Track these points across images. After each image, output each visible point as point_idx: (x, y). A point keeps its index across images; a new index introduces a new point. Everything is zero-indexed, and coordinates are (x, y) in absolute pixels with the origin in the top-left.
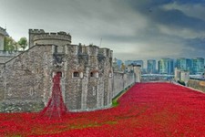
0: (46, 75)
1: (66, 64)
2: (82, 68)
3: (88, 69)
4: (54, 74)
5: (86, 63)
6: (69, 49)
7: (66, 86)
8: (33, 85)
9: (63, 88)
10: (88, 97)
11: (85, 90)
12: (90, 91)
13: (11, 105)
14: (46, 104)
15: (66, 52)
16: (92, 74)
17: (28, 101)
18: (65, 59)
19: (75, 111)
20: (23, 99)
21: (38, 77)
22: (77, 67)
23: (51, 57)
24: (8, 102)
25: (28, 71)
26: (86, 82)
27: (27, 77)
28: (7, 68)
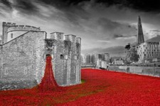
0: (39, 56)
1: (55, 48)
2: (67, 51)
3: (71, 52)
4: (45, 56)
5: (70, 48)
6: (58, 36)
7: (56, 66)
8: (27, 65)
9: (53, 67)
10: (71, 75)
12: (72, 70)
13: (8, 84)
15: (56, 38)
16: (73, 56)
17: (23, 80)
18: (54, 44)
21: (31, 57)
22: (64, 51)
23: (43, 41)
24: (5, 81)
25: (22, 53)
26: (69, 62)
27: (22, 58)
28: (4, 49)
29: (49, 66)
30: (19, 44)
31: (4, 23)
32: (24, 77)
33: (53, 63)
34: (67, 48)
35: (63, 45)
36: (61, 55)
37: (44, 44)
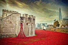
0: (17, 24)
2: (29, 22)
5: (31, 21)
6: (26, 16)
7: (25, 28)
8: (12, 28)
10: (31, 32)
11: (30, 29)
14: (17, 35)
15: (25, 16)
18: (24, 19)
19: (27, 36)
20: (9, 33)
21: (14, 25)
23: (19, 18)
24: (3, 34)
26: (30, 27)
27: (11, 24)
28: (3, 21)
29: (22, 28)
30: (9, 19)
31: (3, 10)
32: (11, 32)
33: (23, 27)
34: (30, 21)
35: (28, 19)
36: (27, 24)
37: (20, 19)
